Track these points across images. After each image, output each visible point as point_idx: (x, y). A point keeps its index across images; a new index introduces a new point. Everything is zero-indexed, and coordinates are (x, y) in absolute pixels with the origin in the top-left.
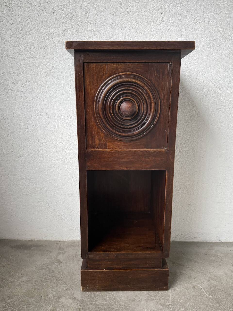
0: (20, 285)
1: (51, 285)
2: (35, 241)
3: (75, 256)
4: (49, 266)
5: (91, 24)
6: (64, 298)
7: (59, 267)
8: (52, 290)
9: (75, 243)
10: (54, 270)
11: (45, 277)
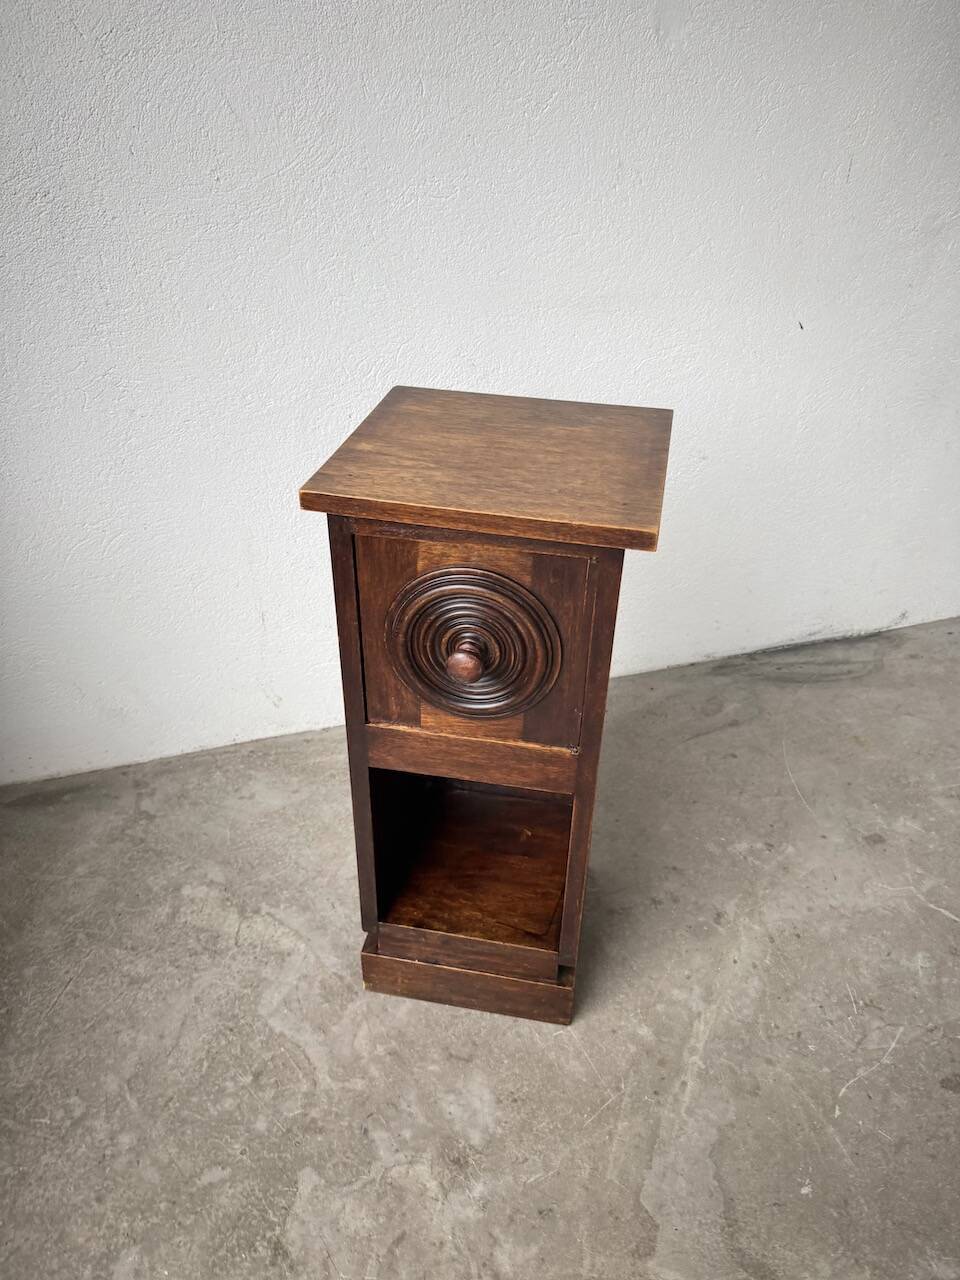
0: (75, 885)
1: (150, 869)
2: (61, 778)
3: (182, 795)
4: (129, 832)
5: (114, 218)
6: (189, 886)
7: (152, 827)
8: (156, 878)
9: (170, 762)
10: (143, 836)
11: (129, 855)
